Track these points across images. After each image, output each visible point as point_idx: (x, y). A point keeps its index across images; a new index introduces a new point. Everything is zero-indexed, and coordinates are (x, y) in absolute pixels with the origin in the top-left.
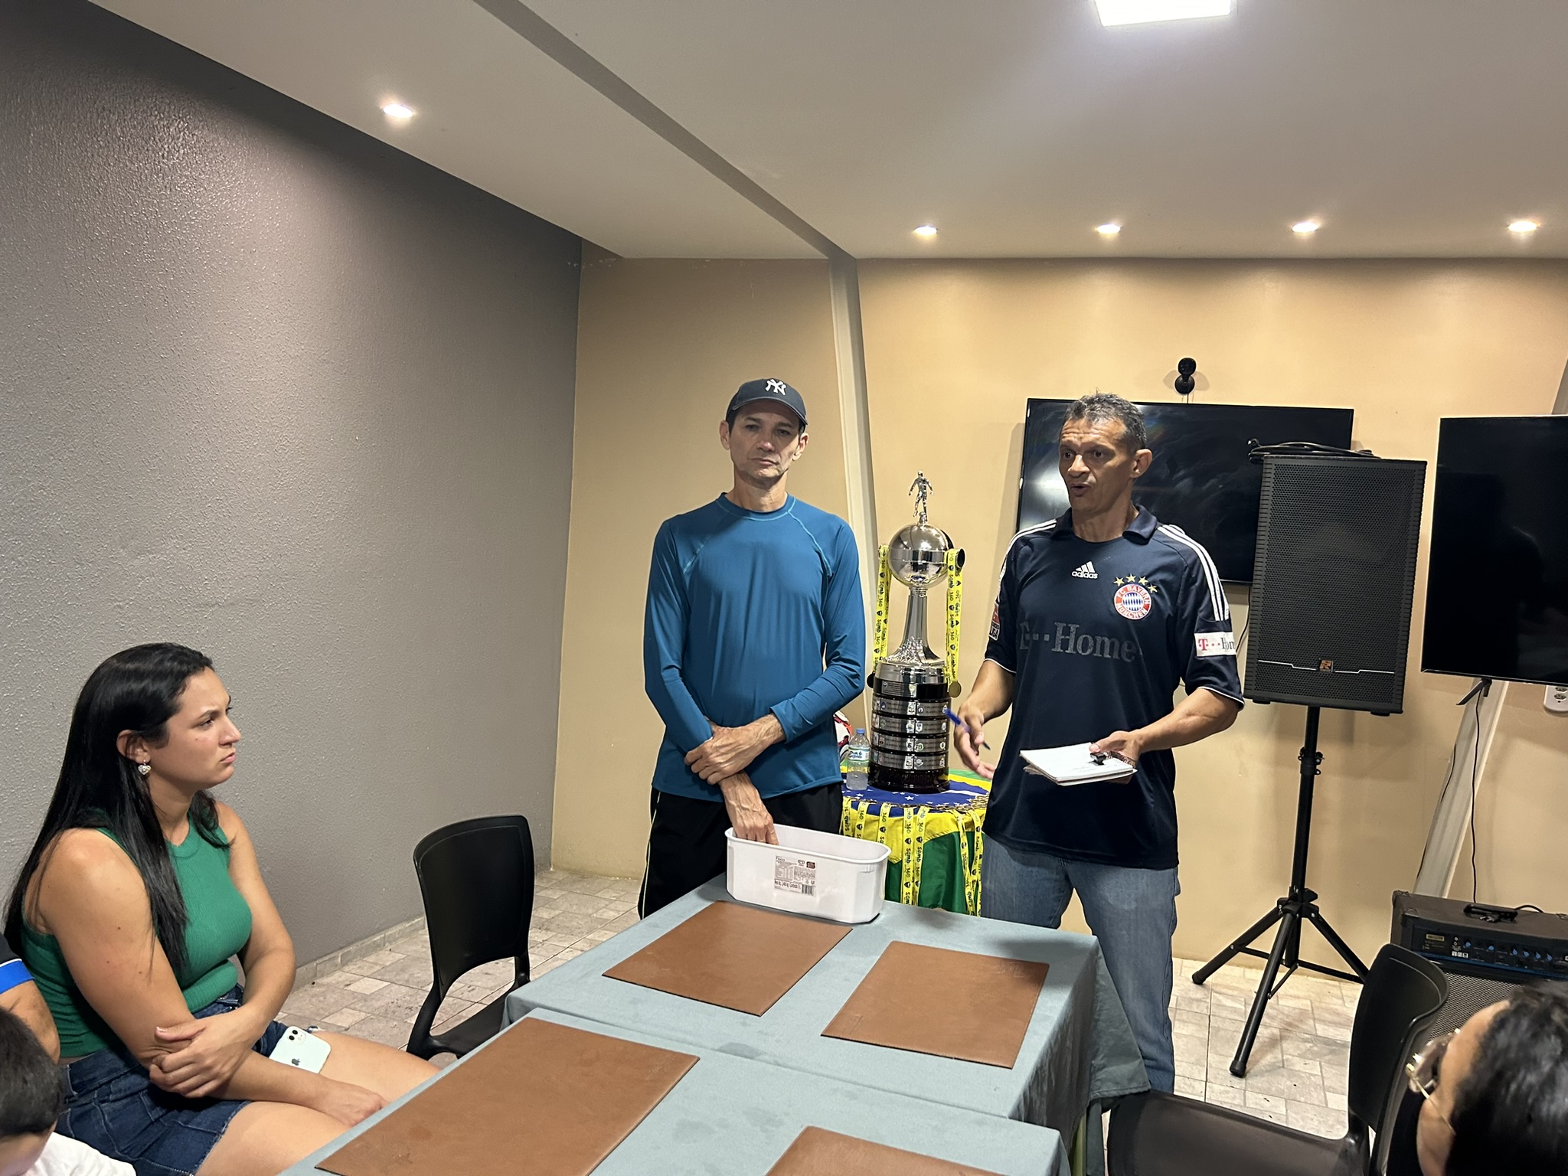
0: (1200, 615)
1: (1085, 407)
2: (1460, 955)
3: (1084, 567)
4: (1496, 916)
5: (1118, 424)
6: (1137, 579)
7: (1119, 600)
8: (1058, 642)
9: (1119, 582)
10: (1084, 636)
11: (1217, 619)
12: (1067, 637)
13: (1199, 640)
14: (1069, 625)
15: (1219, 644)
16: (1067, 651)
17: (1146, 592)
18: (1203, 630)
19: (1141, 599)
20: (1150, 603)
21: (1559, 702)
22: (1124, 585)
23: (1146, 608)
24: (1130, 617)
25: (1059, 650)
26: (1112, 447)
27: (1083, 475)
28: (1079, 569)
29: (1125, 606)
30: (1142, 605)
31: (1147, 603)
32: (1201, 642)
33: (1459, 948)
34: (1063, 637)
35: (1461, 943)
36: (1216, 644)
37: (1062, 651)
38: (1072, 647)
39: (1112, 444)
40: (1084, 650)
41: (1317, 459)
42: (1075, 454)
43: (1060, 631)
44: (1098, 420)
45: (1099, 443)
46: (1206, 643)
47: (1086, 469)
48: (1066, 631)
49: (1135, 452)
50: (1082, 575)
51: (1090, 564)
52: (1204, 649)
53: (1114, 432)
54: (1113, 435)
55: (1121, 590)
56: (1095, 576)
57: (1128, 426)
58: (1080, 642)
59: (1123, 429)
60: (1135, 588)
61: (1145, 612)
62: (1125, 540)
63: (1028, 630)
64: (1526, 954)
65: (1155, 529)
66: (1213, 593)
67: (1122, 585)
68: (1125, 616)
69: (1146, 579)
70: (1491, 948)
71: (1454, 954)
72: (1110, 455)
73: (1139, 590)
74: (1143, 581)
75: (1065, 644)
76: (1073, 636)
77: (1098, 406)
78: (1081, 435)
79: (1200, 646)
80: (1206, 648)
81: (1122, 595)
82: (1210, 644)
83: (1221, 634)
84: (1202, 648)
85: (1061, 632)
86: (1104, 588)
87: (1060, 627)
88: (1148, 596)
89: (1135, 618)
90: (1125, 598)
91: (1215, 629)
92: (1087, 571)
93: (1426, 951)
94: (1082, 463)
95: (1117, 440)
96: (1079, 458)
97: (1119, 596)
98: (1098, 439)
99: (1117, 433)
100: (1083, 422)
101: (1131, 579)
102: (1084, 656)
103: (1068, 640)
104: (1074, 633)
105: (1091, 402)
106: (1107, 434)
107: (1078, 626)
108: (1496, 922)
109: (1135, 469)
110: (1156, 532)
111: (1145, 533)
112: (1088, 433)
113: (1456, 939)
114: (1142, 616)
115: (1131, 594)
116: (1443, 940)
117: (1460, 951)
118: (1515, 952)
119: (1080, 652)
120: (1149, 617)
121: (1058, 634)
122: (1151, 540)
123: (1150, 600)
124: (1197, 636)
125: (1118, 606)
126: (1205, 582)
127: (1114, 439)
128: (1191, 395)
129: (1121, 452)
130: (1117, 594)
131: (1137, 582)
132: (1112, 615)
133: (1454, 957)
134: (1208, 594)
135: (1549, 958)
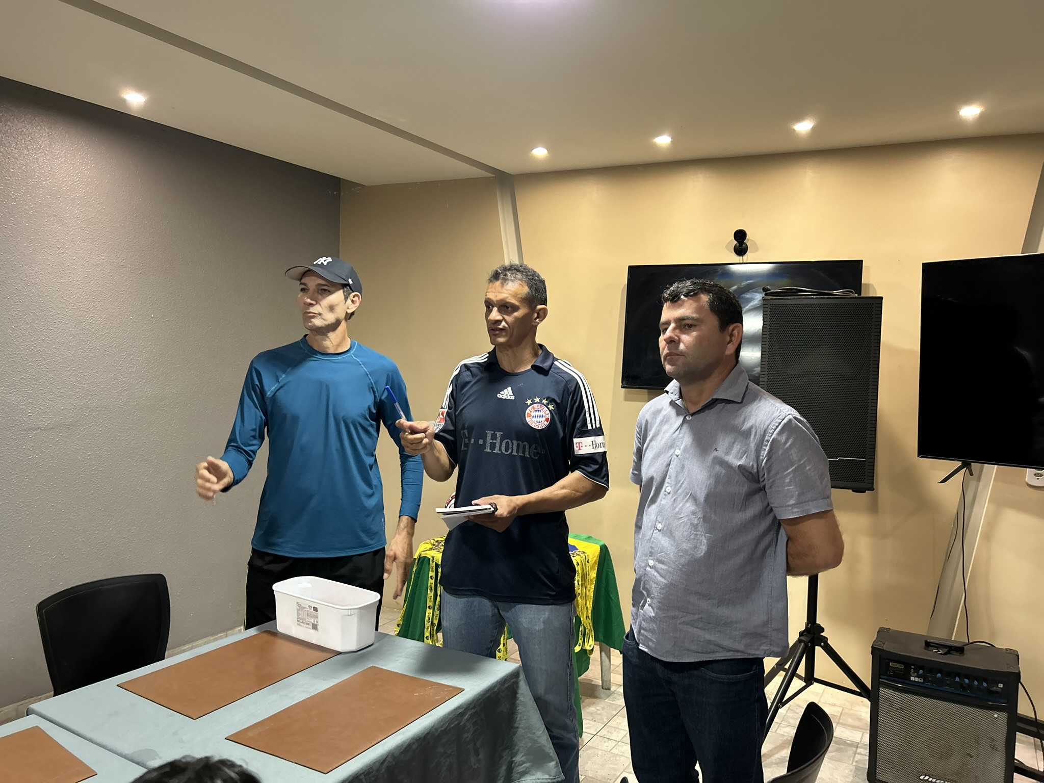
0: (578, 425)
1: (500, 274)
2: (917, 679)
3: (505, 390)
4: (946, 650)
5: (522, 286)
6: (541, 400)
7: (529, 415)
8: (488, 445)
9: (529, 402)
10: (506, 440)
11: (590, 427)
12: (495, 441)
13: (576, 443)
14: (496, 433)
15: (590, 446)
16: (494, 451)
17: (547, 409)
18: (579, 436)
19: (544, 414)
20: (550, 417)
21: (1038, 479)
22: (532, 404)
23: (547, 420)
24: (537, 428)
25: (488, 450)
26: (517, 303)
27: (499, 322)
28: (502, 393)
29: (533, 419)
30: (544, 419)
31: (547, 417)
32: (578, 444)
33: (916, 674)
34: (491, 441)
35: (916, 671)
36: (588, 446)
37: (490, 451)
38: (498, 448)
39: (517, 301)
40: (506, 451)
41: (799, 299)
42: (493, 307)
43: (489, 436)
44: (507, 284)
45: (508, 300)
46: (581, 445)
47: (499, 317)
48: (494, 437)
49: (536, 307)
50: (505, 397)
51: (509, 388)
52: (580, 449)
53: (519, 292)
54: (518, 295)
55: (530, 408)
56: (513, 397)
57: (530, 287)
58: (504, 444)
59: (526, 290)
60: (539, 406)
61: (546, 423)
62: (533, 371)
63: (467, 436)
64: (967, 681)
65: (553, 363)
66: (587, 410)
67: (531, 404)
68: (533, 427)
69: (546, 400)
70: (939, 675)
71: (912, 678)
72: (515, 308)
73: (542, 408)
74: (545, 401)
75: (493, 446)
76: (499, 440)
77: (509, 274)
78: (496, 294)
79: (577, 447)
80: (581, 448)
81: (531, 412)
82: (584, 445)
83: (592, 438)
84: (578, 448)
85: (490, 438)
86: (519, 407)
87: (489, 434)
88: (548, 412)
89: (539, 428)
90: (533, 414)
91: (587, 435)
92: (507, 394)
93: (890, 676)
94: (498, 313)
95: (521, 298)
96: (495, 309)
97: (529, 412)
98: (507, 298)
99: (521, 293)
100: (498, 283)
101: (537, 400)
102: (507, 454)
103: (496, 443)
104: (499, 438)
105: (505, 269)
106: (513, 294)
107: (502, 433)
108: (945, 654)
109: (536, 319)
110: (553, 366)
111: (546, 366)
112: (501, 293)
113: (913, 667)
114: (544, 427)
115: (537, 411)
116: (903, 667)
117: (916, 677)
118: (957, 679)
119: (504, 452)
120: (549, 427)
121: (488, 439)
122: (550, 371)
123: (550, 415)
124: (575, 440)
125: (528, 419)
126: (582, 401)
127: (519, 298)
128: (745, 257)
129: (525, 307)
130: (528, 411)
131: (540, 402)
132: (523, 424)
133: (912, 681)
134: (584, 411)
135: (985, 684)
